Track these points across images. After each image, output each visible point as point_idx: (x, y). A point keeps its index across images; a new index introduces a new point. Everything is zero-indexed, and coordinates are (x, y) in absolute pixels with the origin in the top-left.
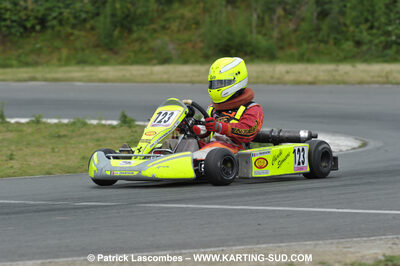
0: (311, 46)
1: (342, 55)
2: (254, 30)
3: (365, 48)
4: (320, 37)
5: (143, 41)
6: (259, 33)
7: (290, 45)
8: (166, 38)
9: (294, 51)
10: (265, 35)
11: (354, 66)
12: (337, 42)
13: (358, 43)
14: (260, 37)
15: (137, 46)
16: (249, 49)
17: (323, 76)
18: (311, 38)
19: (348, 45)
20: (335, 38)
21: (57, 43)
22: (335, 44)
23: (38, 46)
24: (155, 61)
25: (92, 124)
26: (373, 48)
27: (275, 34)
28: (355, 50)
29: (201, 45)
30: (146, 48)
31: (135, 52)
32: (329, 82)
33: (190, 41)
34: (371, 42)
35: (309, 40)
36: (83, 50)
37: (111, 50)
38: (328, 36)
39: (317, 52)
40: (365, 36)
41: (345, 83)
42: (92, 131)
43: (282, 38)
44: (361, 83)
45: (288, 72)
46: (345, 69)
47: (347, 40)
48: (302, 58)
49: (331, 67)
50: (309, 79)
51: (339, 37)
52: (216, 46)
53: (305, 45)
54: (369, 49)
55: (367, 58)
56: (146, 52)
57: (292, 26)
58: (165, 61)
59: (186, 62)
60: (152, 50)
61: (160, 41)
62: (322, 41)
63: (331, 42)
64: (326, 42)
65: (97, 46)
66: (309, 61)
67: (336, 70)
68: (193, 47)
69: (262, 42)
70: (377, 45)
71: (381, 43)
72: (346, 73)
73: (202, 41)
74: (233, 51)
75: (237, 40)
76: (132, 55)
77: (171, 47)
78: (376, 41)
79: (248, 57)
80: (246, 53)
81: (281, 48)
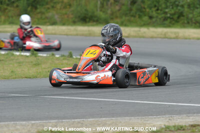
0: (127, 18)
1: (142, 23)
2: (99, 10)
3: (154, 20)
4: (131, 14)
5: (42, 13)
6: (101, 11)
7: (117, 17)
8: (54, 12)
9: (119, 20)
10: (104, 12)
11: (148, 29)
12: (140, 17)
13: (151, 17)
14: (101, 13)
15: (39, 16)
16: (96, 19)
17: (132, 34)
18: (127, 14)
19: (146, 18)
20: (139, 15)
24: (48, 24)
25: (16, 55)
26: (158, 20)
27: (109, 12)
28: (149, 21)
29: (71, 16)
30: (44, 16)
31: (38, 19)
32: (135, 37)
33: (66, 14)
34: (157, 17)
35: (126, 15)
36: (12, 17)
38: (136, 13)
39: (130, 21)
40: (154, 14)
41: (144, 37)
42: (16, 58)
43: (112, 14)
44: (152, 37)
46: (144, 30)
47: (145, 15)
48: (122, 24)
49: (137, 29)
51: (141, 14)
52: (79, 17)
53: (124, 18)
54: (156, 20)
55: (155, 25)
56: (44, 19)
57: (117, 8)
58: (54, 23)
59: (64, 24)
60: (47, 18)
61: (51, 13)
62: (133, 16)
63: (137, 16)
64: (135, 17)
66: (126, 26)
67: (140, 31)
68: (68, 17)
69: (102, 15)
70: (160, 19)
71: (162, 17)
72: (145, 32)
73: (72, 14)
74: (88, 20)
75: (90, 14)
76: (36, 20)
77: (56, 17)
78: (160, 17)
79: (95, 23)
80: (94, 21)
81: (112, 19)
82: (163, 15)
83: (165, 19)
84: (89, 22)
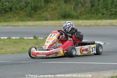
0: (89, 15)
1: (98, 17)
2: (73, 11)
3: (105, 15)
4: (92, 12)
5: (40, 14)
6: (74, 11)
7: (83, 15)
8: (47, 13)
9: (84, 16)
10: (76, 12)
12: (97, 14)
13: (103, 14)
14: (74, 13)
15: (38, 16)
16: (71, 16)
17: (93, 24)
19: (100, 15)
23: (9, 16)
24: (44, 20)
27: (79, 12)
28: (102, 16)
30: (41, 16)
31: (38, 18)
32: (94, 26)
33: (54, 14)
35: (89, 13)
36: (23, 17)
37: (31, 17)
38: (94, 12)
39: (91, 17)
40: (105, 12)
41: (99, 26)
42: (25, 41)
43: (81, 13)
44: (104, 26)
45: (82, 23)
47: (100, 13)
48: (87, 19)
49: (95, 21)
50: (89, 25)
51: (97, 12)
52: (62, 15)
53: (87, 15)
57: (83, 9)
59: (53, 20)
60: (43, 17)
61: (45, 14)
62: (92, 14)
63: (95, 14)
65: (27, 16)
66: (89, 19)
67: (97, 22)
68: (55, 16)
70: (108, 15)
72: (100, 23)
74: (66, 17)
75: (68, 14)
77: (48, 16)
78: (108, 13)
79: (71, 19)
81: (81, 16)
82: (110, 13)
83: (111, 15)
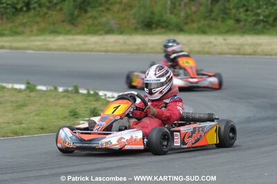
0: (206, 22)
3: (242, 24)
4: (212, 16)
5: (94, 18)
7: (193, 21)
9: (195, 25)
12: (224, 20)
13: (238, 21)
15: (90, 21)
16: (164, 24)
19: (231, 22)
20: (223, 18)
21: (38, 19)
22: (222, 21)
23: (25, 21)
24: (101, 32)
26: (248, 24)
27: (182, 15)
28: (237, 25)
29: (134, 21)
30: (96, 22)
31: (89, 26)
33: (125, 18)
34: (246, 20)
35: (205, 18)
36: (54, 24)
37: (73, 24)
38: (218, 16)
39: (210, 26)
43: (187, 17)
47: (230, 19)
51: (225, 17)
52: (143, 22)
53: (202, 22)
54: (245, 25)
56: (96, 26)
58: (110, 31)
59: (121, 33)
60: (100, 24)
61: (107, 18)
62: (213, 19)
63: (220, 20)
64: (216, 20)
65: (63, 21)
68: (128, 22)
69: (173, 19)
70: (250, 22)
71: (253, 20)
73: (134, 18)
74: (154, 26)
75: (157, 18)
76: (86, 27)
77: (113, 22)
78: (250, 19)
79: (164, 30)
80: (162, 27)
81: (186, 24)
82: (254, 18)
83: (257, 22)
84: (156, 28)
